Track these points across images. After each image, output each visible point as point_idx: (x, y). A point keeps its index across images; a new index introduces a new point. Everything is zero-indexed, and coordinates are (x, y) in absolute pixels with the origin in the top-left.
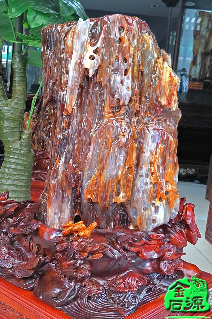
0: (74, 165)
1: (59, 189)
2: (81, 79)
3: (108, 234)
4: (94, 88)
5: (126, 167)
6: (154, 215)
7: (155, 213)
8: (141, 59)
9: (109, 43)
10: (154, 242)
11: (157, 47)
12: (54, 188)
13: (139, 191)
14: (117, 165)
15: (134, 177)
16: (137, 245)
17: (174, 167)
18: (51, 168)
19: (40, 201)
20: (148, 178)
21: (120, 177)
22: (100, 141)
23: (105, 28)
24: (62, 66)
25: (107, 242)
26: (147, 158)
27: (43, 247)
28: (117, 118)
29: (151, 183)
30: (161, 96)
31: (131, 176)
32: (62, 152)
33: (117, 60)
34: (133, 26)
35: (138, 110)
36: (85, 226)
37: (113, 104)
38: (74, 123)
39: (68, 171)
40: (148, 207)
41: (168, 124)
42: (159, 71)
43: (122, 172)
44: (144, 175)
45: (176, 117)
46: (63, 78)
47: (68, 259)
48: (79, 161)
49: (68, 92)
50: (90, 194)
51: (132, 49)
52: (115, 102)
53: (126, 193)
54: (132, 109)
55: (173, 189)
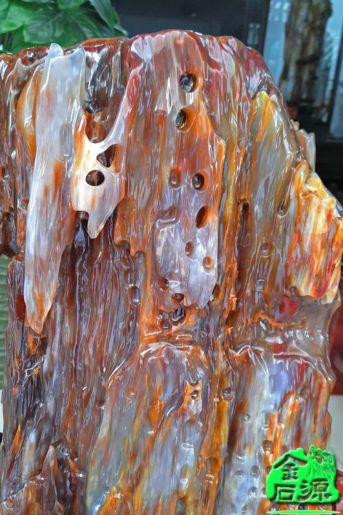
15: (222, 474)
20: (259, 478)
21: (185, 493)
23: (136, 77)
26: (255, 431)
33: (174, 183)
34: (225, 68)
35: (233, 309)
37: (164, 306)
44: (247, 470)
48: (74, 440)
52: (169, 302)
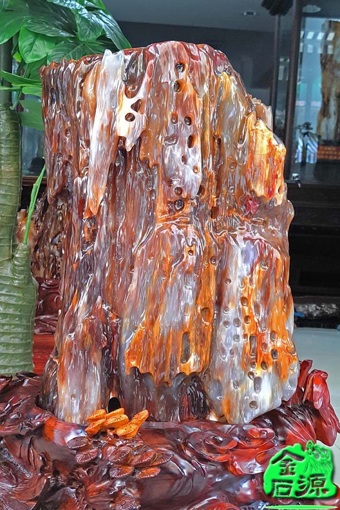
0: (105, 308)
1: (79, 351)
2: (113, 156)
3: (170, 430)
4: (135, 169)
5: (199, 308)
6: (254, 394)
7: (255, 389)
8: (217, 117)
9: (158, 92)
10: (254, 443)
11: (244, 95)
12: (70, 350)
13: (224, 351)
14: (182, 304)
15: (214, 325)
16: (223, 450)
17: (285, 306)
18: (64, 313)
19: (46, 374)
20: (240, 327)
21: (187, 326)
22: (149, 262)
23: (151, 65)
24: (79, 132)
25: (169, 446)
26: (235, 290)
27: (53, 457)
28: (178, 220)
29: (245, 336)
30: (255, 181)
31: (208, 323)
32: (82, 284)
33: (174, 121)
34: (200, 60)
35: (215, 205)
36: (127, 417)
37: (170, 198)
38: (103, 231)
39: (95, 318)
40: (240, 380)
41: (271, 229)
42: (250, 138)
43: (192, 317)
44: (231, 321)
45: (284, 216)
46: (81, 154)
47: (98, 479)
48: (113, 299)
49: (91, 178)
50: (134, 358)
51: (200, 100)
52: (173, 194)
53: (200, 354)
54: (205, 205)
55: (286, 346)
